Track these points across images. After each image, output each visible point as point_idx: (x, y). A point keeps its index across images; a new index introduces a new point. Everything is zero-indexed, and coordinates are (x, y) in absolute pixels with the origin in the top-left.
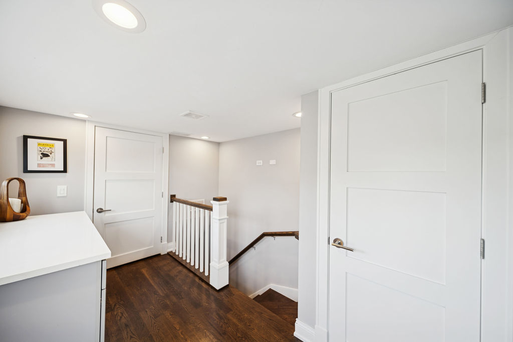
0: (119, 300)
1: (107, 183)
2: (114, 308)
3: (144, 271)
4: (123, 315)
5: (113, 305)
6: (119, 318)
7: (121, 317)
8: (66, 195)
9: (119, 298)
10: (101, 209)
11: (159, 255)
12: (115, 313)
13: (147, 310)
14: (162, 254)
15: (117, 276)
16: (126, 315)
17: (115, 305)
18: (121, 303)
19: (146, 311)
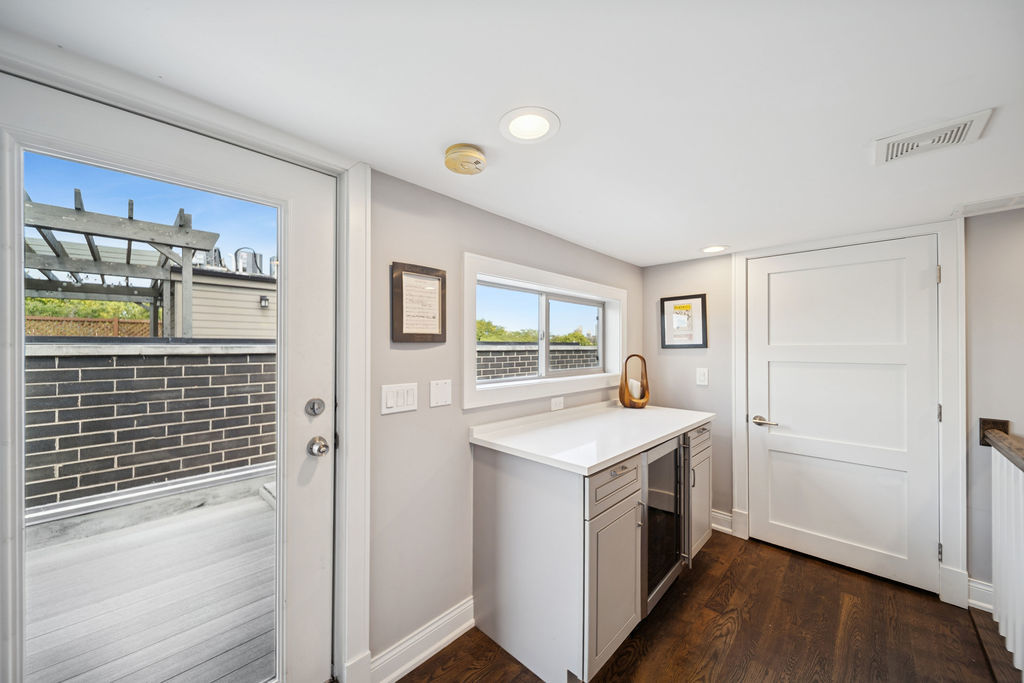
0: (746, 609)
1: (771, 368)
2: (727, 612)
3: (847, 601)
4: (726, 635)
5: (731, 607)
6: (718, 633)
7: (721, 636)
8: (706, 383)
9: (749, 606)
10: (761, 418)
11: (934, 596)
12: (721, 622)
13: (771, 672)
14: (943, 598)
15: (782, 569)
16: (731, 640)
17: (733, 610)
18: (744, 615)
19: (767, 673)
